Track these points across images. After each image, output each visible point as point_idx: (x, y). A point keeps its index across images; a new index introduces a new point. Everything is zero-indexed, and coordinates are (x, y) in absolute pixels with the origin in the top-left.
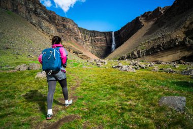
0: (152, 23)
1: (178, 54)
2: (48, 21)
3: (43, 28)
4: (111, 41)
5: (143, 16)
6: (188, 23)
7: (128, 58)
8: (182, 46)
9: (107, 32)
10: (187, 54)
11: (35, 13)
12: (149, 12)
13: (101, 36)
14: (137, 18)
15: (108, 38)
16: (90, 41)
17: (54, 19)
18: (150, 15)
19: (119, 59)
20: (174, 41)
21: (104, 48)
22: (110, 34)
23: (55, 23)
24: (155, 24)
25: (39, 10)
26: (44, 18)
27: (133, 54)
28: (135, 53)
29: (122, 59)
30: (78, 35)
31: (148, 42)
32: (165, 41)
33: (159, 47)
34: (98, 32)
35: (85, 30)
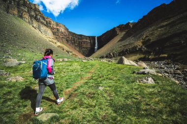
0: (124, 33)
1: (138, 56)
2: (45, 25)
3: (41, 31)
4: (95, 44)
5: (118, 27)
6: (144, 36)
7: (107, 57)
8: (140, 51)
9: (92, 37)
10: (142, 56)
11: (36, 19)
12: (123, 25)
13: (86, 39)
14: (114, 28)
15: (92, 41)
16: (78, 43)
17: (50, 24)
18: (123, 27)
19: (100, 58)
20: (136, 47)
21: (89, 49)
22: (93, 38)
23: (50, 27)
24: (126, 33)
25: (39, 17)
26: (42, 23)
27: (110, 54)
29: (102, 57)
30: (68, 38)
31: (120, 47)
32: (130, 47)
33: (127, 50)
34: (84, 36)
35: (74, 33)
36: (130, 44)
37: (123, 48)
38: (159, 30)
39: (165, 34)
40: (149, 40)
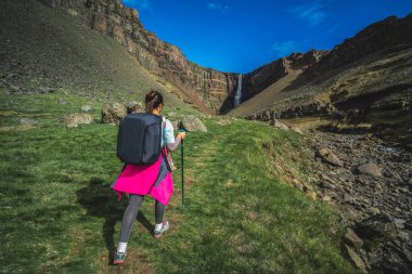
0: (299, 72)
1: (318, 122)
2: (148, 49)
3: (141, 59)
4: (235, 88)
7: (258, 118)
8: (323, 113)
9: (231, 74)
10: (326, 122)
11: (133, 37)
13: (219, 78)
14: (281, 60)
15: (231, 84)
16: (202, 84)
17: (154, 45)
20: (316, 105)
21: (223, 99)
22: (234, 77)
25: (137, 33)
26: (143, 45)
27: (264, 114)
28: (268, 113)
30: (185, 74)
33: (297, 110)
34: (217, 71)
36: (307, 98)
37: (292, 103)
38: (370, 73)
39: (378, 84)
40: (345, 92)
